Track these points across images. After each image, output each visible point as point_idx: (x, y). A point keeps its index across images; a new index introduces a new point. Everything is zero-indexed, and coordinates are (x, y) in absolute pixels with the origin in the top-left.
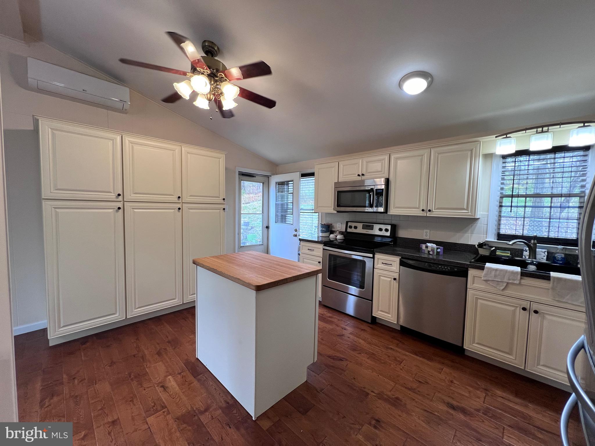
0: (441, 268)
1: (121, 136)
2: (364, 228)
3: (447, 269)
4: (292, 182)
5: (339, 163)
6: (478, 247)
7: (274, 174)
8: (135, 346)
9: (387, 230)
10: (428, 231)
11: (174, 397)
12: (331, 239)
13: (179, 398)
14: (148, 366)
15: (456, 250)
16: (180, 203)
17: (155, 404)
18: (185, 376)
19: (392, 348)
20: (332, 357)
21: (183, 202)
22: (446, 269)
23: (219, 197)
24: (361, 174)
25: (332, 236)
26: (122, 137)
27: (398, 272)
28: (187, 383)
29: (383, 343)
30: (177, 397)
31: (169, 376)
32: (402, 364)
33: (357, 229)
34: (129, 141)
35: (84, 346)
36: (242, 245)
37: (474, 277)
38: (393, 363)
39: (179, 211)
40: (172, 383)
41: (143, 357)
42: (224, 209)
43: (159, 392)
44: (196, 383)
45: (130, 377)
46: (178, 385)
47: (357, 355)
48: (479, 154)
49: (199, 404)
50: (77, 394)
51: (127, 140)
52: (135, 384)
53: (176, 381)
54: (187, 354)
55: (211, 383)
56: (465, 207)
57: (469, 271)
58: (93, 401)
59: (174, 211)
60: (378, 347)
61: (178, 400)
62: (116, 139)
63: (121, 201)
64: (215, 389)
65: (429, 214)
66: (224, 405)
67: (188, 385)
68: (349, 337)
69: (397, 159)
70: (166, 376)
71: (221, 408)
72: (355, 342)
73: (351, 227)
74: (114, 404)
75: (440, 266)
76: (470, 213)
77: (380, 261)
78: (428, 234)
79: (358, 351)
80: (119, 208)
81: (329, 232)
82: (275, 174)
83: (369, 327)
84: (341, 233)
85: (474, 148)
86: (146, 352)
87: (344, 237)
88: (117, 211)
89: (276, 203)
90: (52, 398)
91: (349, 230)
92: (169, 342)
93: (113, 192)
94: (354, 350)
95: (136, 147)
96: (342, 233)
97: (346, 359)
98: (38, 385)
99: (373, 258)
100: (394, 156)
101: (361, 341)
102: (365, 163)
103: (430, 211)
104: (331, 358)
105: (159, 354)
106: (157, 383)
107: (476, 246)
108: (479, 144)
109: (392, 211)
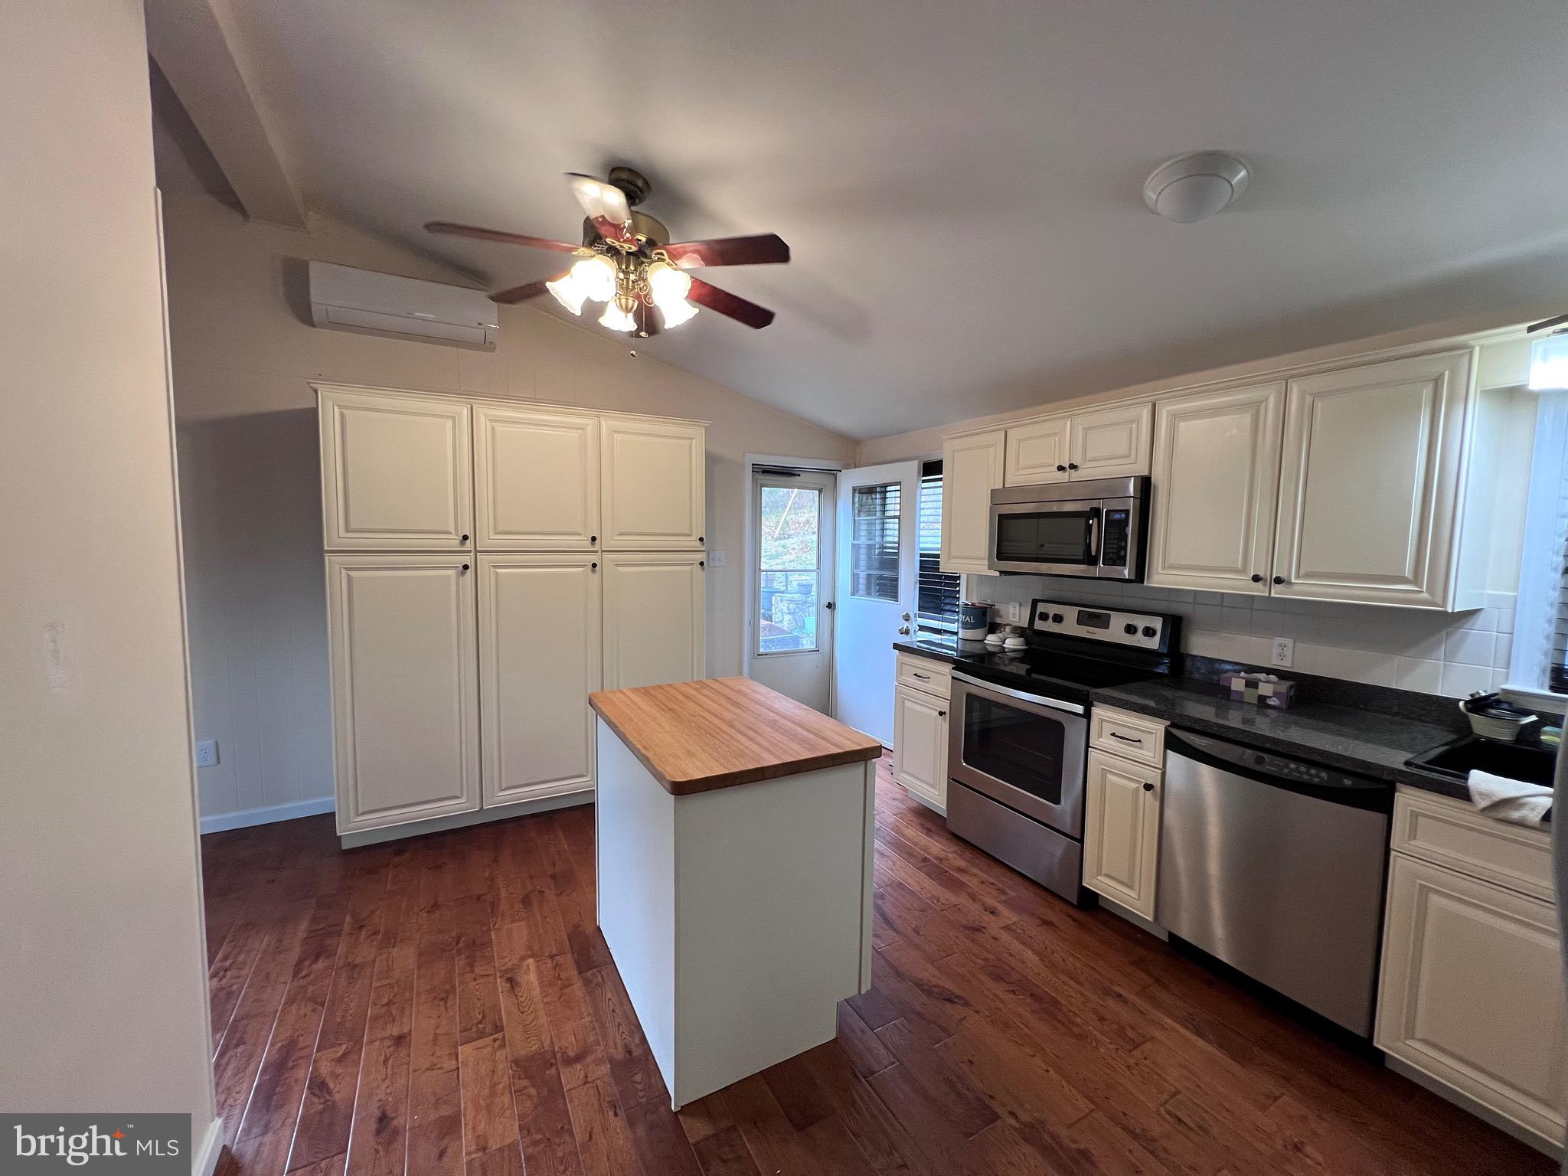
0: (1297, 770)
1: (469, 406)
2: (1082, 620)
3: (1318, 776)
4: (898, 488)
5: (1006, 432)
6: (1469, 710)
7: (847, 467)
8: (487, 874)
9: (1149, 632)
10: (1289, 642)
11: (526, 1009)
12: (990, 649)
13: (533, 1015)
14: (497, 926)
15: (1386, 713)
16: (597, 552)
17: (484, 1017)
18: (560, 966)
19: (1119, 996)
20: (926, 987)
21: (603, 549)
22: (1312, 776)
23: (690, 536)
24: (1067, 466)
25: (991, 639)
26: (472, 408)
27: (1161, 767)
28: (559, 982)
29: (1100, 974)
30: (531, 1009)
31: (529, 957)
32: (1137, 1053)
33: (1064, 622)
34: (485, 415)
35: (397, 859)
36: (762, 650)
37: (1415, 815)
38: (1111, 1043)
39: (593, 571)
40: (531, 976)
41: (493, 905)
42: (702, 564)
43: (500, 991)
44: (578, 989)
45: (458, 943)
46: (541, 983)
47: (1002, 995)
48: (1464, 392)
49: (570, 1043)
50: (356, 962)
51: (482, 415)
52: (460, 962)
53: (539, 972)
54: (580, 913)
55: (609, 995)
56: (1408, 573)
57: (1397, 794)
58: (379, 984)
59: (582, 571)
60: (1079, 983)
61: (530, 1018)
62: (460, 415)
63: (470, 552)
64: (613, 1011)
65: (1277, 592)
66: (619, 1055)
67: (561, 989)
68: (995, 939)
69: (1175, 418)
70: (523, 958)
71: (611, 1061)
72: (1011, 955)
73: (1044, 617)
74: (412, 999)
75: (1292, 766)
76: (1425, 595)
77: (1108, 729)
78: (1288, 652)
79: (1010, 983)
80: (466, 567)
81: (987, 628)
82: (853, 466)
83: (1070, 916)
84: (1019, 632)
85: (1447, 372)
86: (503, 893)
87: (1027, 643)
88: (463, 574)
89: (855, 542)
90: (316, 961)
91: (1039, 625)
92: (553, 877)
93: (453, 532)
94: (998, 978)
95: (500, 428)
96: (1022, 632)
97: (965, 1000)
98: (303, 927)
99: (1087, 715)
100: (1169, 408)
101: (1029, 955)
102: (1080, 432)
103: (1278, 581)
104: (922, 990)
105: (526, 901)
106: (502, 968)
107: (1461, 704)
108: (1467, 357)
109: (1161, 577)
